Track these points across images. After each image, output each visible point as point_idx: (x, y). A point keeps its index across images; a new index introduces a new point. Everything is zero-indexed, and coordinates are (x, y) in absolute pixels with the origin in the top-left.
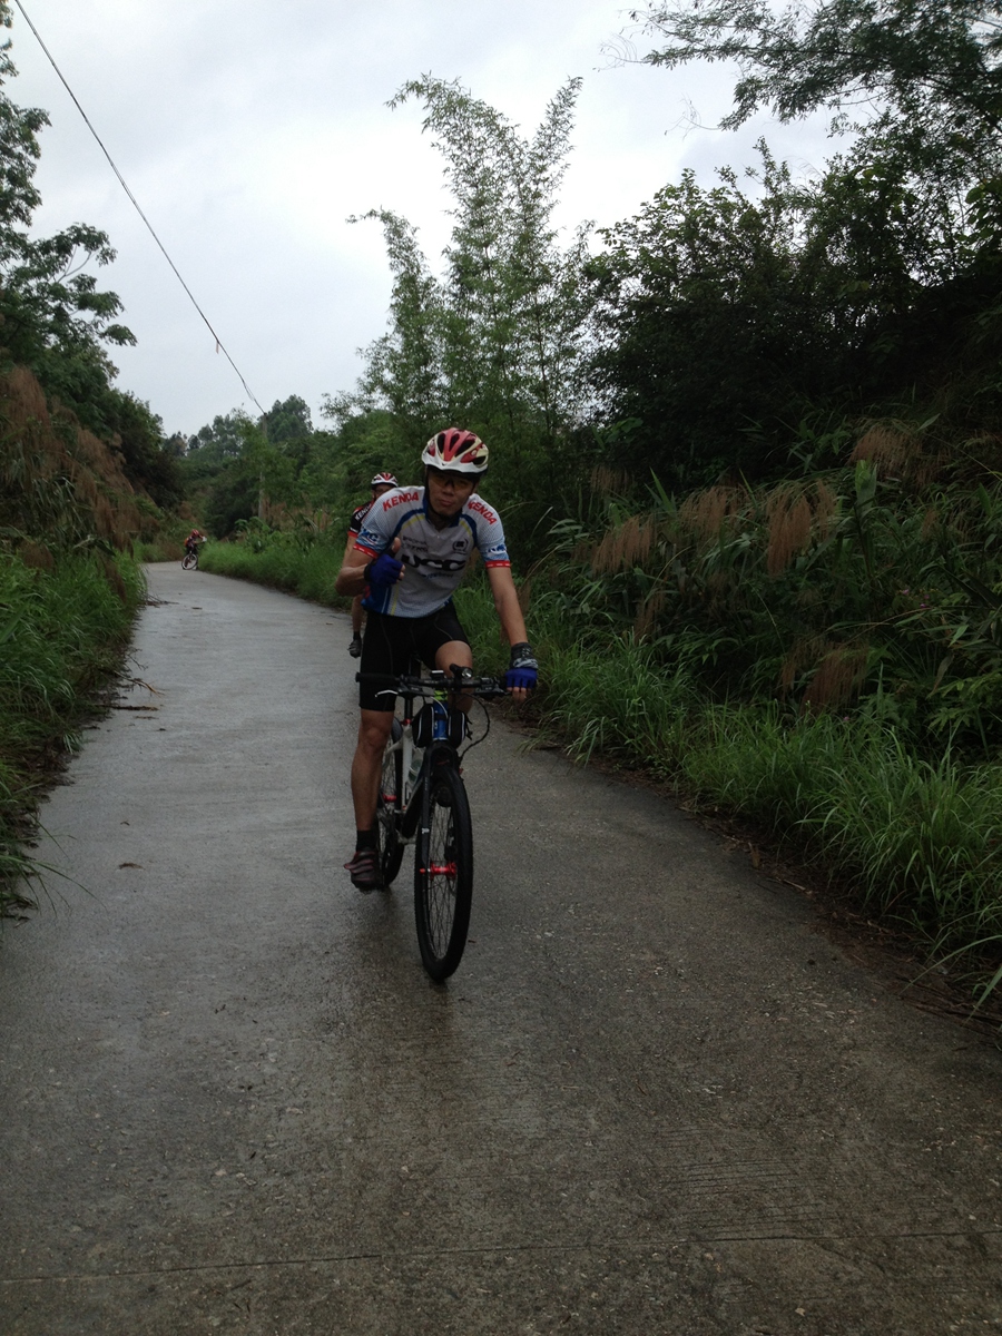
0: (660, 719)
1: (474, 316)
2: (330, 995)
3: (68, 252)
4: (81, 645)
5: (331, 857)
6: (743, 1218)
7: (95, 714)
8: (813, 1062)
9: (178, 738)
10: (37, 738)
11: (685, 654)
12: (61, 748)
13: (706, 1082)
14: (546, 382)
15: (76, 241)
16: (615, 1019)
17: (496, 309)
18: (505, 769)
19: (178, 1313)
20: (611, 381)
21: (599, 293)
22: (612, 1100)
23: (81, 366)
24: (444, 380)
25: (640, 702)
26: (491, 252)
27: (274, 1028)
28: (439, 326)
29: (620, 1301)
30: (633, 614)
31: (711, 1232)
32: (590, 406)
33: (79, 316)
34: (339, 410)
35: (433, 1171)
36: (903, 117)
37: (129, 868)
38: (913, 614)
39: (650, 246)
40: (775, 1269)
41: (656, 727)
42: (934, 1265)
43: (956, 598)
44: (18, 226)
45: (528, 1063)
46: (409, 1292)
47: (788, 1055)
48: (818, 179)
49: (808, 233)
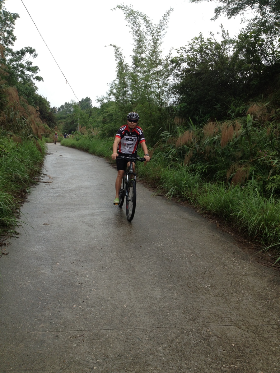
0: (192, 187)
1: (139, 74)
2: (103, 260)
3: (24, 54)
4: (30, 165)
5: (102, 223)
6: (217, 320)
7: (35, 183)
8: (235, 279)
9: (58, 191)
10: (19, 189)
11: (198, 169)
12: (25, 192)
13: (206, 284)
14: (159, 93)
15: (27, 51)
16: (181, 268)
17: (145, 72)
18: (148, 201)
19: (65, 342)
20: (178, 92)
21: (175, 67)
22: (181, 289)
23: (28, 87)
24: (130, 92)
25: (186, 182)
26: (144, 56)
27: (88, 268)
28: (129, 77)
29: (185, 342)
30: (184, 158)
31: (208, 324)
32: (172, 100)
33: (27, 73)
34: (101, 101)
35: (133, 307)
36: (261, 17)
37: (46, 225)
38: (263, 157)
39: (189, 54)
40: (226, 334)
41: (190, 189)
42: (269, 333)
43: (274, 153)
44: (10, 47)
45: (157, 279)
46: (127, 339)
47: (228, 277)
48: (237, 35)
49: (234, 50)
